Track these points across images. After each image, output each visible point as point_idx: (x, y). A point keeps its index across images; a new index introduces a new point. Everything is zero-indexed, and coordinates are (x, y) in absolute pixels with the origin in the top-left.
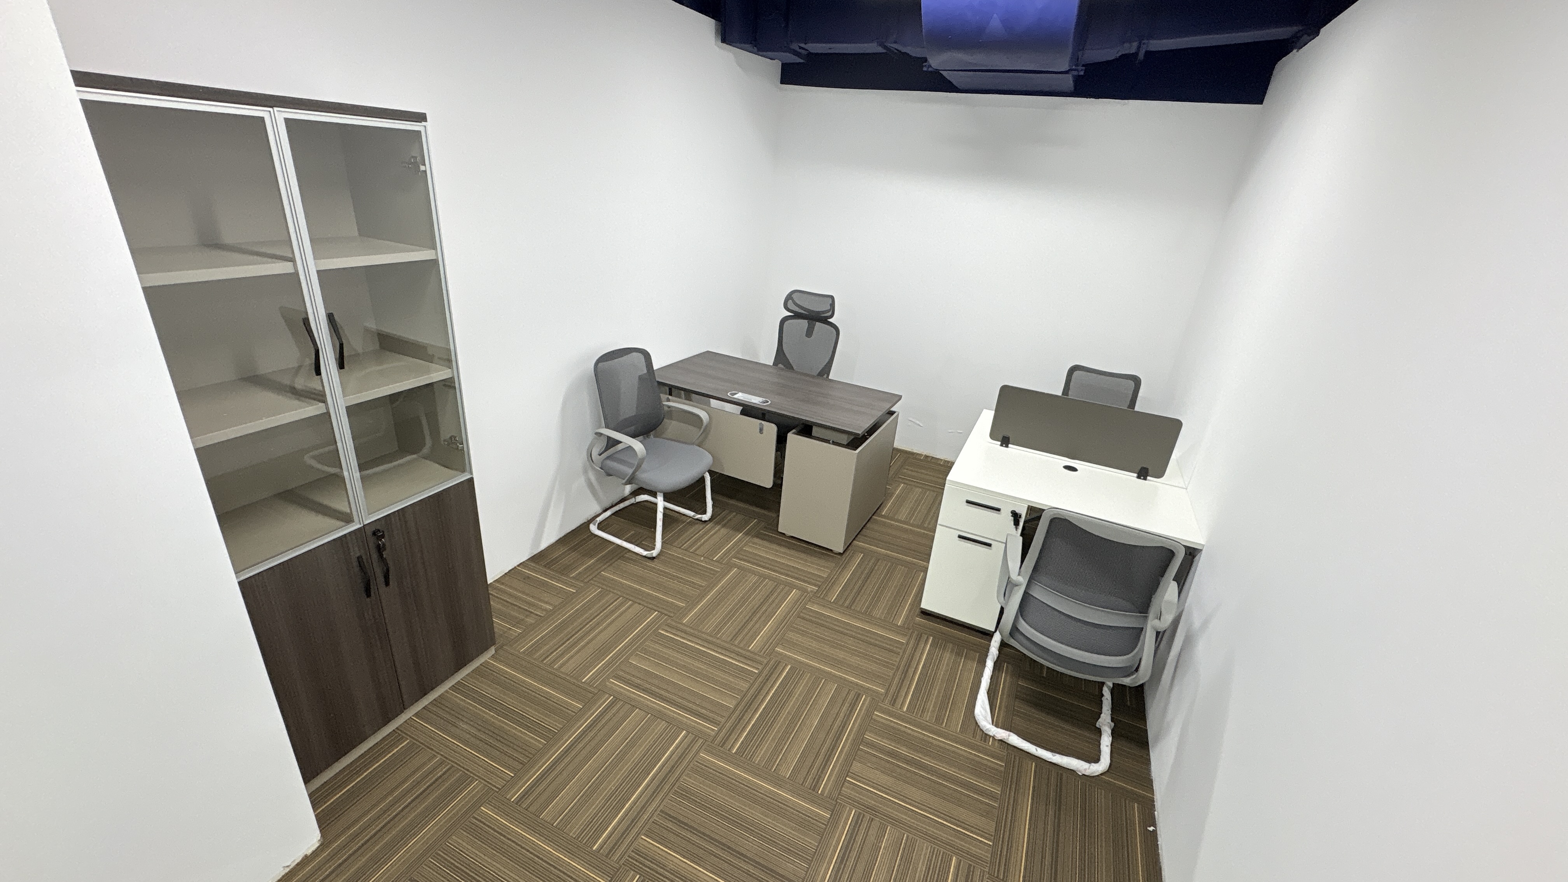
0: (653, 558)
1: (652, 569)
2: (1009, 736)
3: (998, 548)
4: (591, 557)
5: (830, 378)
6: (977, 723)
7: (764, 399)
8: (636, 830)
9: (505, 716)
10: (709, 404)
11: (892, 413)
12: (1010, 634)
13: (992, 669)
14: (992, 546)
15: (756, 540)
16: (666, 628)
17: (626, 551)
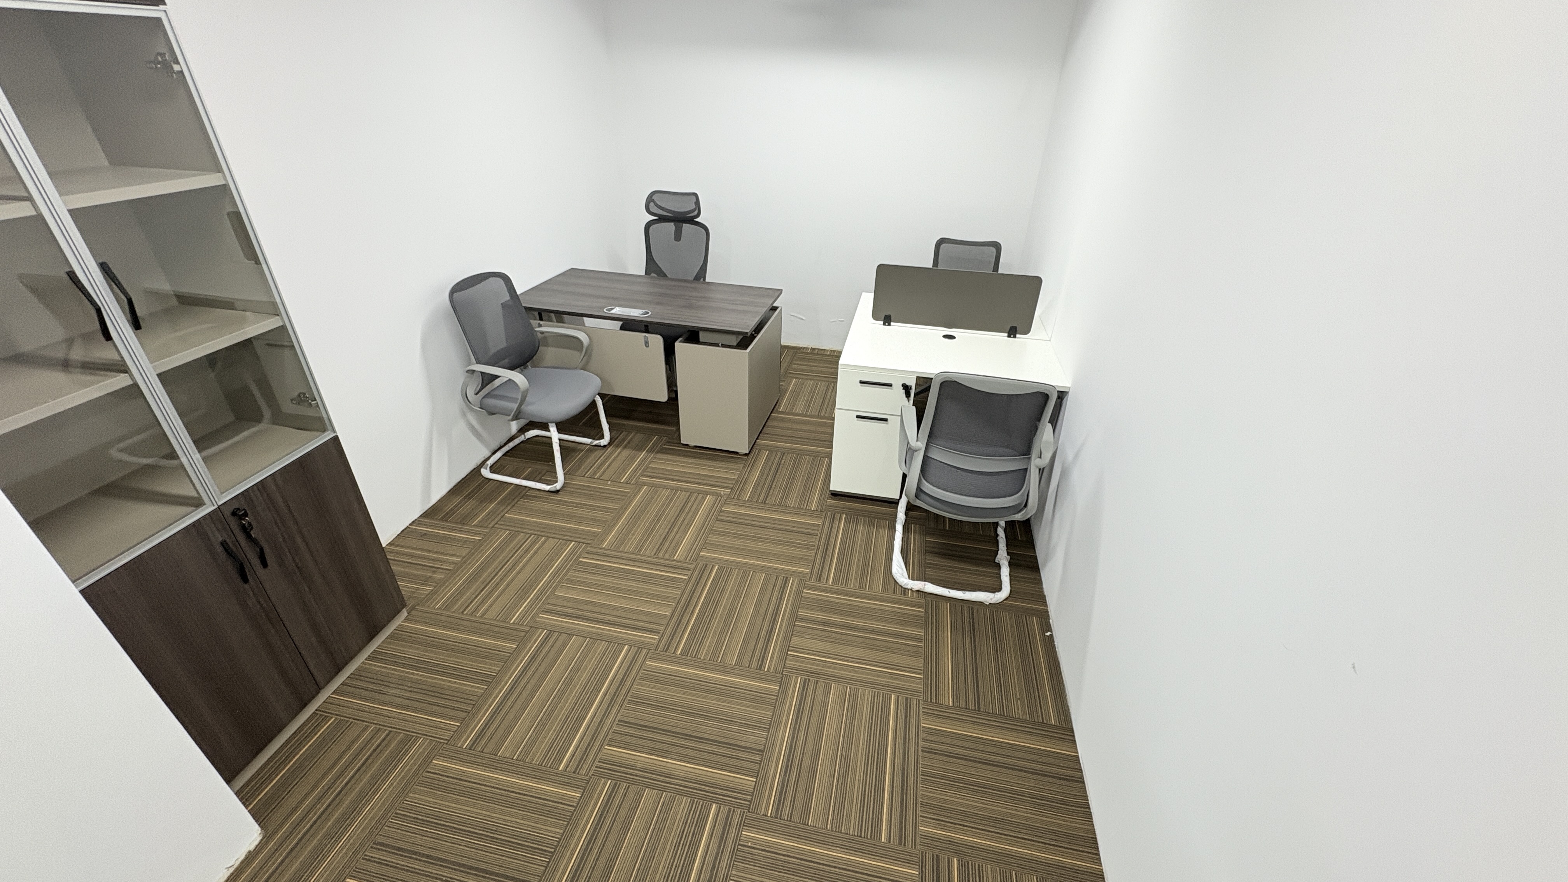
0: (557, 492)
1: (560, 502)
2: (925, 585)
3: (894, 422)
4: (491, 502)
5: (706, 281)
6: (895, 581)
7: (644, 311)
8: (597, 743)
9: (437, 672)
10: (583, 324)
11: (774, 309)
12: (916, 496)
13: (901, 532)
14: (889, 420)
15: (659, 456)
16: (586, 555)
17: (527, 489)
